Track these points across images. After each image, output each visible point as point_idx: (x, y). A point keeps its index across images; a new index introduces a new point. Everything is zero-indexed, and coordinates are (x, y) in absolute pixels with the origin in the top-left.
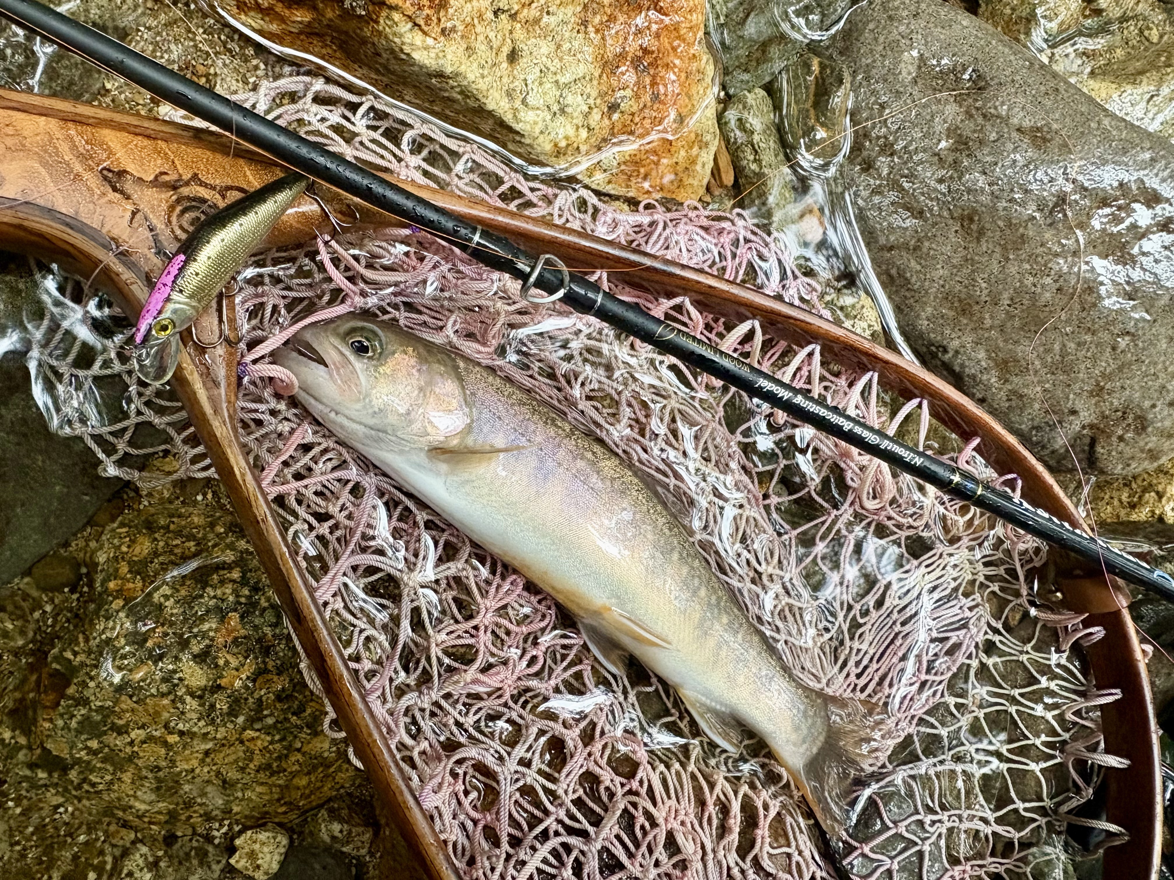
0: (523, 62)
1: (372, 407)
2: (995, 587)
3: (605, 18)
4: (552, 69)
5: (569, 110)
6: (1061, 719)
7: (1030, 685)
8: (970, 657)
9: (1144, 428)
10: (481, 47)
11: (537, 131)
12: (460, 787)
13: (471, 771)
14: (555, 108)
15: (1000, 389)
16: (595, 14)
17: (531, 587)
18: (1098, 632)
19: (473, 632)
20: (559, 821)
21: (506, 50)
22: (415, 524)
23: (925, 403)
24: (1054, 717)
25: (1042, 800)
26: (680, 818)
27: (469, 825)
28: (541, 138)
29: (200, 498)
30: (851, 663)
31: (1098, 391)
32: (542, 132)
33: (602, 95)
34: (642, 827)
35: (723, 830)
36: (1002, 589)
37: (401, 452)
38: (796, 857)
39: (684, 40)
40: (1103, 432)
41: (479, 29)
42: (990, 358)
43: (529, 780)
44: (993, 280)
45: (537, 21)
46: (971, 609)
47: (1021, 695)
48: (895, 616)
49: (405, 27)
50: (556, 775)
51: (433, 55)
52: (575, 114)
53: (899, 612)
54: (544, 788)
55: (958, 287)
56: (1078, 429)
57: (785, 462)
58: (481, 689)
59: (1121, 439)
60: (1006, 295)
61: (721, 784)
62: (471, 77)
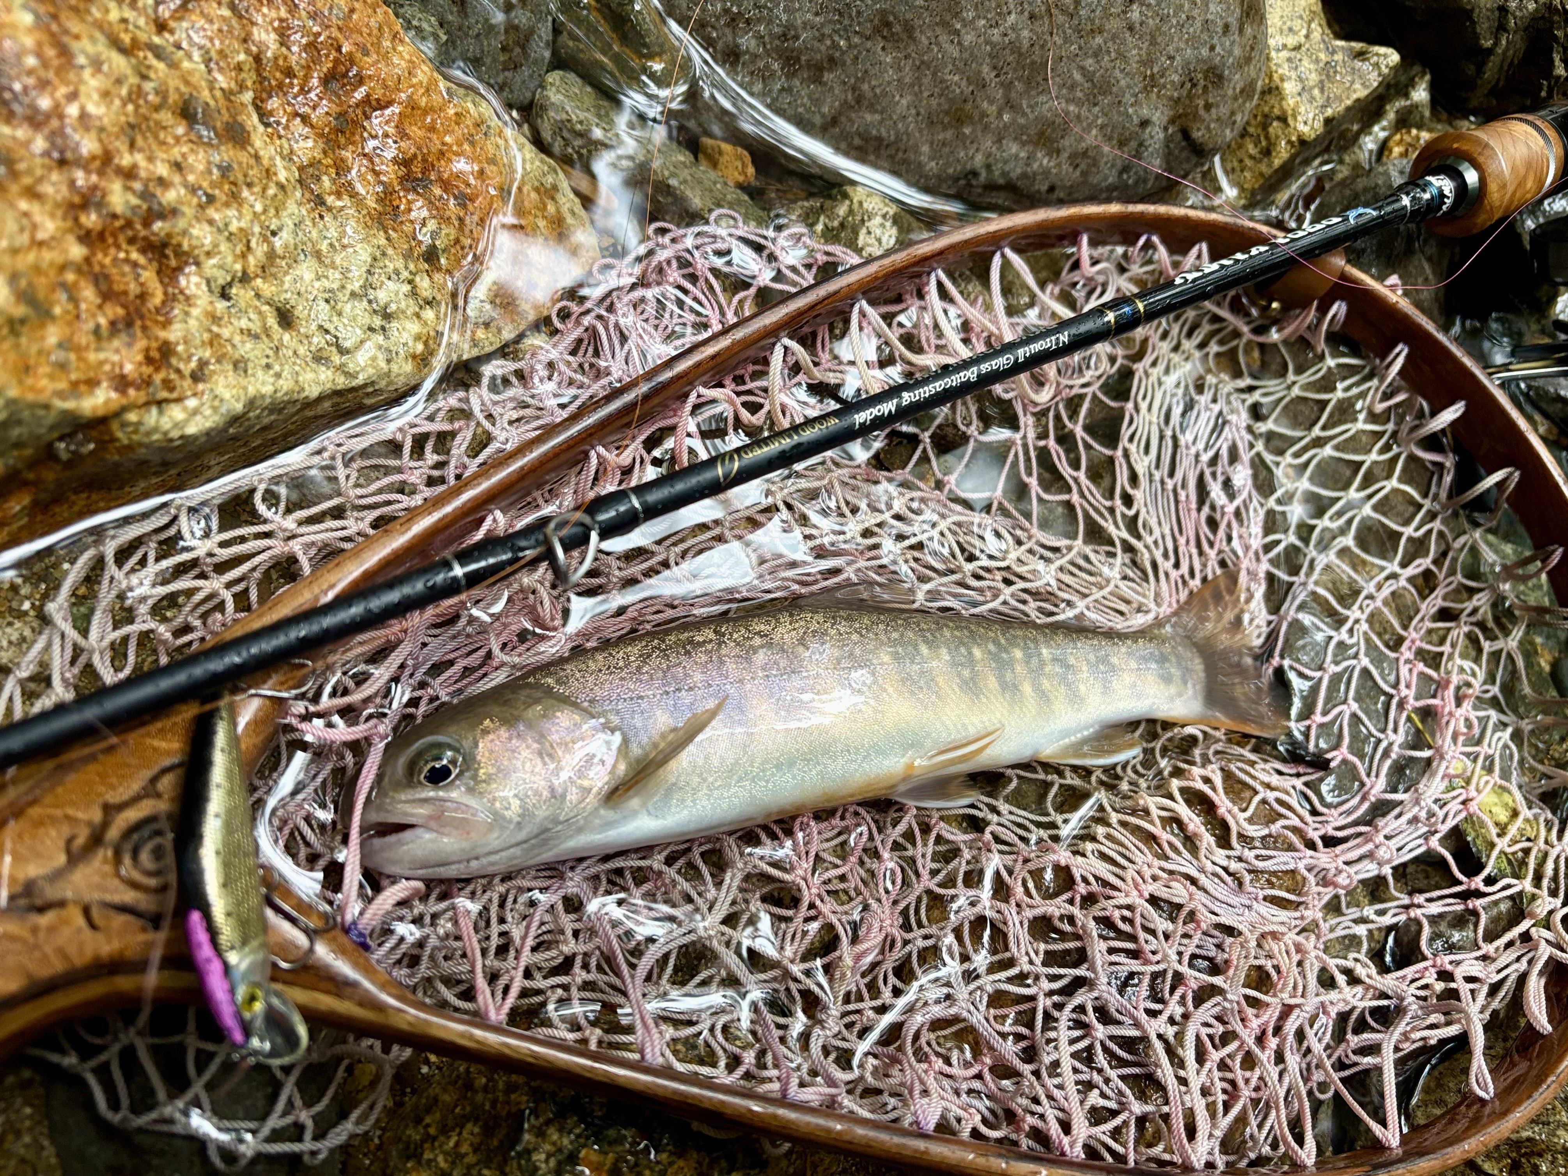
0: (300, 311)
1: (510, 821)
2: (1214, 348)
3: (332, 171)
4: (335, 286)
5: (393, 307)
6: (1373, 417)
7: (1322, 410)
8: (1252, 446)
9: (1221, 77)
10: (247, 348)
11: (383, 364)
12: (939, 1064)
13: (932, 1036)
14: (377, 322)
15: (1059, 165)
16: (319, 179)
17: (822, 814)
18: (1339, 309)
19: (812, 912)
20: (1051, 993)
21: (272, 321)
22: (660, 873)
23: (1008, 251)
24: (1366, 421)
25: (1420, 507)
26: (1147, 874)
27: (977, 1085)
28: (395, 367)
29: (425, 1070)
30: (1160, 560)
31: (1151, 83)
32: (389, 361)
33: (408, 256)
34: (1124, 919)
35: (1190, 842)
36: (1221, 343)
37: (580, 830)
38: (1271, 796)
39: (432, 109)
40: (1186, 115)
41: (226, 333)
42: (1023, 144)
43: (989, 989)
44: (961, 65)
45: (271, 255)
46: (1215, 401)
47: (1324, 428)
48: (1157, 476)
49: (152, 417)
50: (1008, 955)
51: (208, 412)
52: (403, 305)
53: (1157, 467)
54: (1010, 980)
55: (934, 102)
56: (1161, 136)
57: (927, 434)
58: (869, 959)
59: (1208, 107)
60: (985, 69)
61: (1152, 802)
62: (268, 389)
